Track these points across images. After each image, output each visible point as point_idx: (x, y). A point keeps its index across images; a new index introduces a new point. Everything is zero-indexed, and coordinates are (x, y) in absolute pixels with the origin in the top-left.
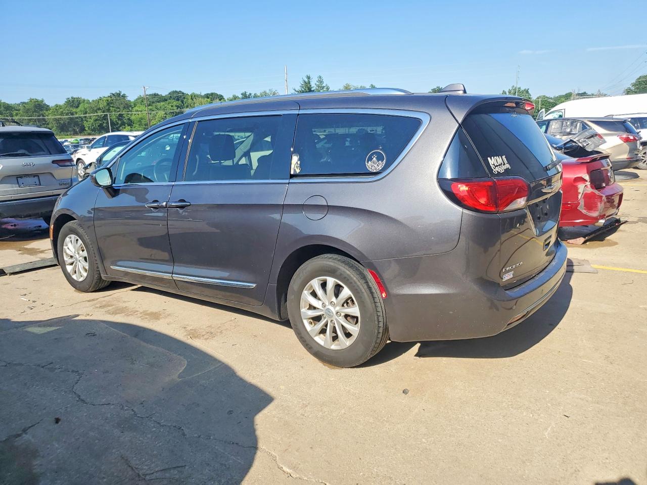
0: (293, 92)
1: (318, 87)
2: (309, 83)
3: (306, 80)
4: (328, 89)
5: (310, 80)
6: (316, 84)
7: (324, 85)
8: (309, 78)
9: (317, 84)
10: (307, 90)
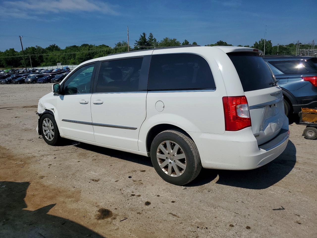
2: (144, 37)
3: (143, 36)
4: (155, 40)
7: (153, 38)
8: (144, 34)
10: (143, 41)
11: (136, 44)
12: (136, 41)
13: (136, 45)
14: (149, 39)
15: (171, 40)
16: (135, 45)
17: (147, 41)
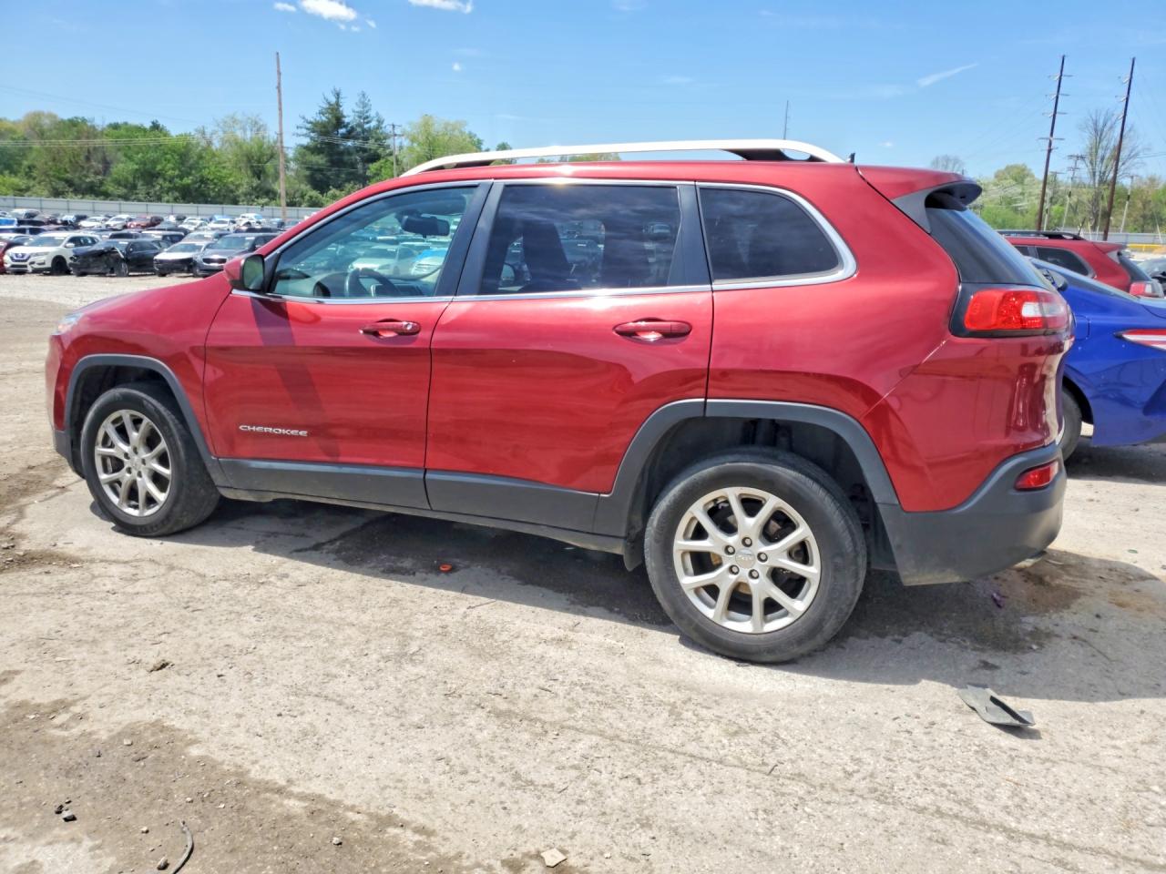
0: (301, 122)
1: (360, 117)
2: (337, 104)
3: (333, 100)
4: (380, 122)
5: (341, 100)
6: (354, 111)
7: (372, 113)
8: (338, 95)
9: (357, 109)
10: (334, 121)
11: (301, 128)
12: (304, 118)
13: (305, 131)
14: (352, 114)
15: (447, 124)
16: (299, 131)
17: (348, 123)
